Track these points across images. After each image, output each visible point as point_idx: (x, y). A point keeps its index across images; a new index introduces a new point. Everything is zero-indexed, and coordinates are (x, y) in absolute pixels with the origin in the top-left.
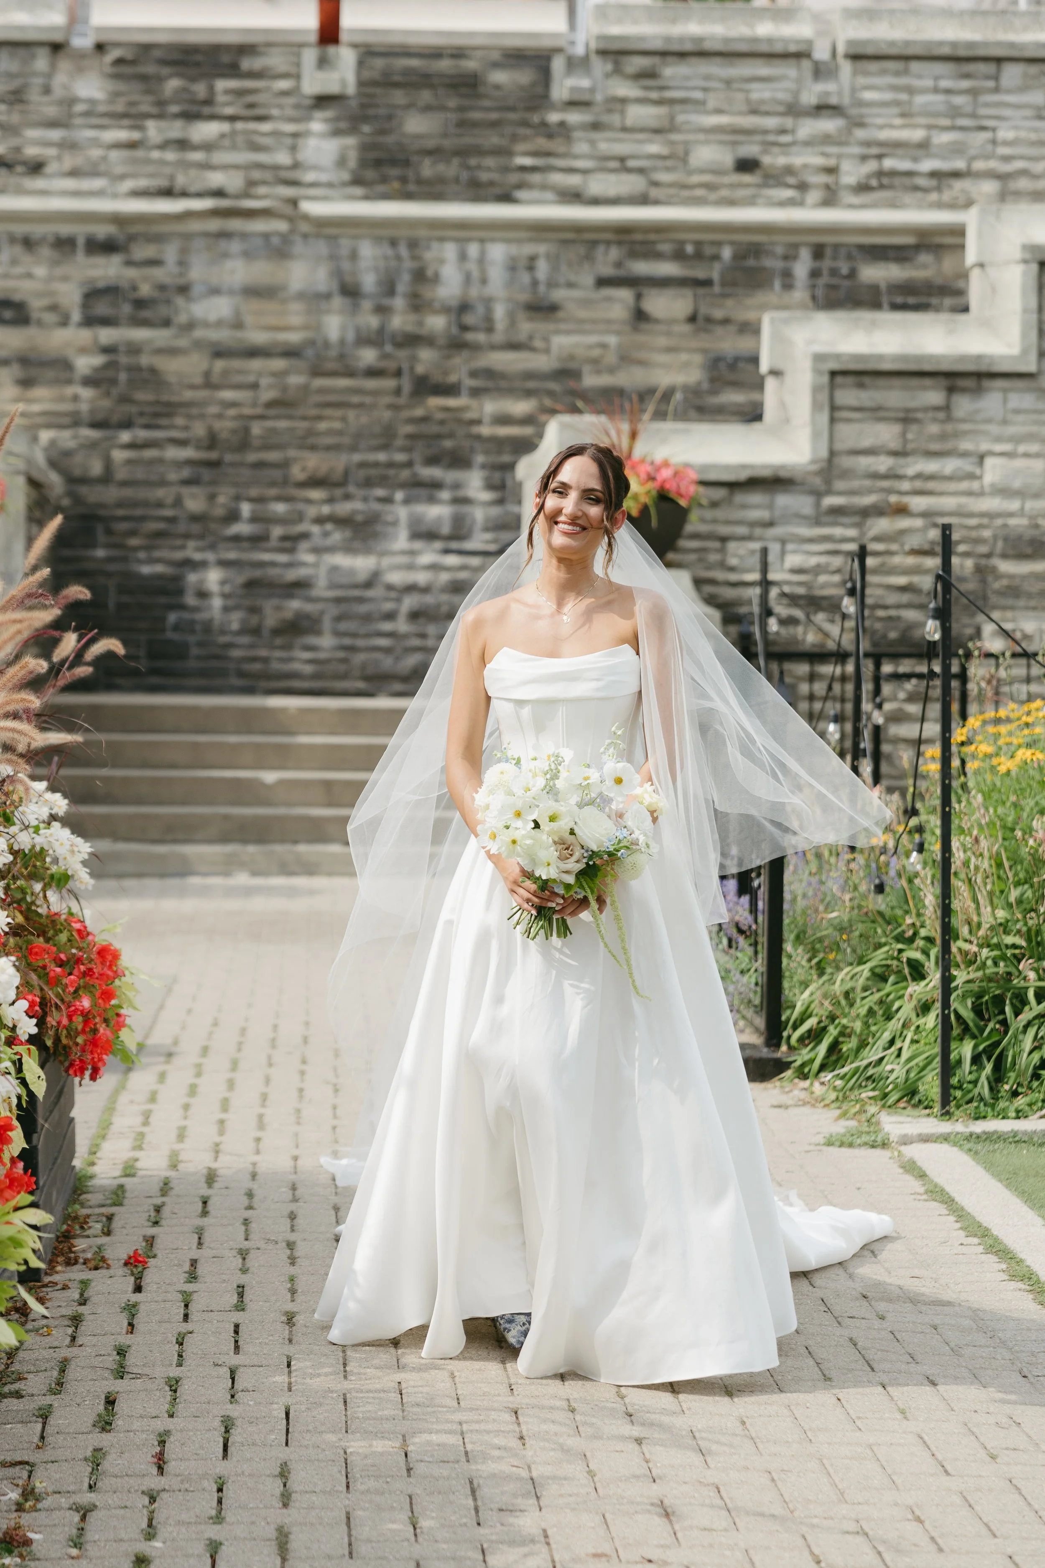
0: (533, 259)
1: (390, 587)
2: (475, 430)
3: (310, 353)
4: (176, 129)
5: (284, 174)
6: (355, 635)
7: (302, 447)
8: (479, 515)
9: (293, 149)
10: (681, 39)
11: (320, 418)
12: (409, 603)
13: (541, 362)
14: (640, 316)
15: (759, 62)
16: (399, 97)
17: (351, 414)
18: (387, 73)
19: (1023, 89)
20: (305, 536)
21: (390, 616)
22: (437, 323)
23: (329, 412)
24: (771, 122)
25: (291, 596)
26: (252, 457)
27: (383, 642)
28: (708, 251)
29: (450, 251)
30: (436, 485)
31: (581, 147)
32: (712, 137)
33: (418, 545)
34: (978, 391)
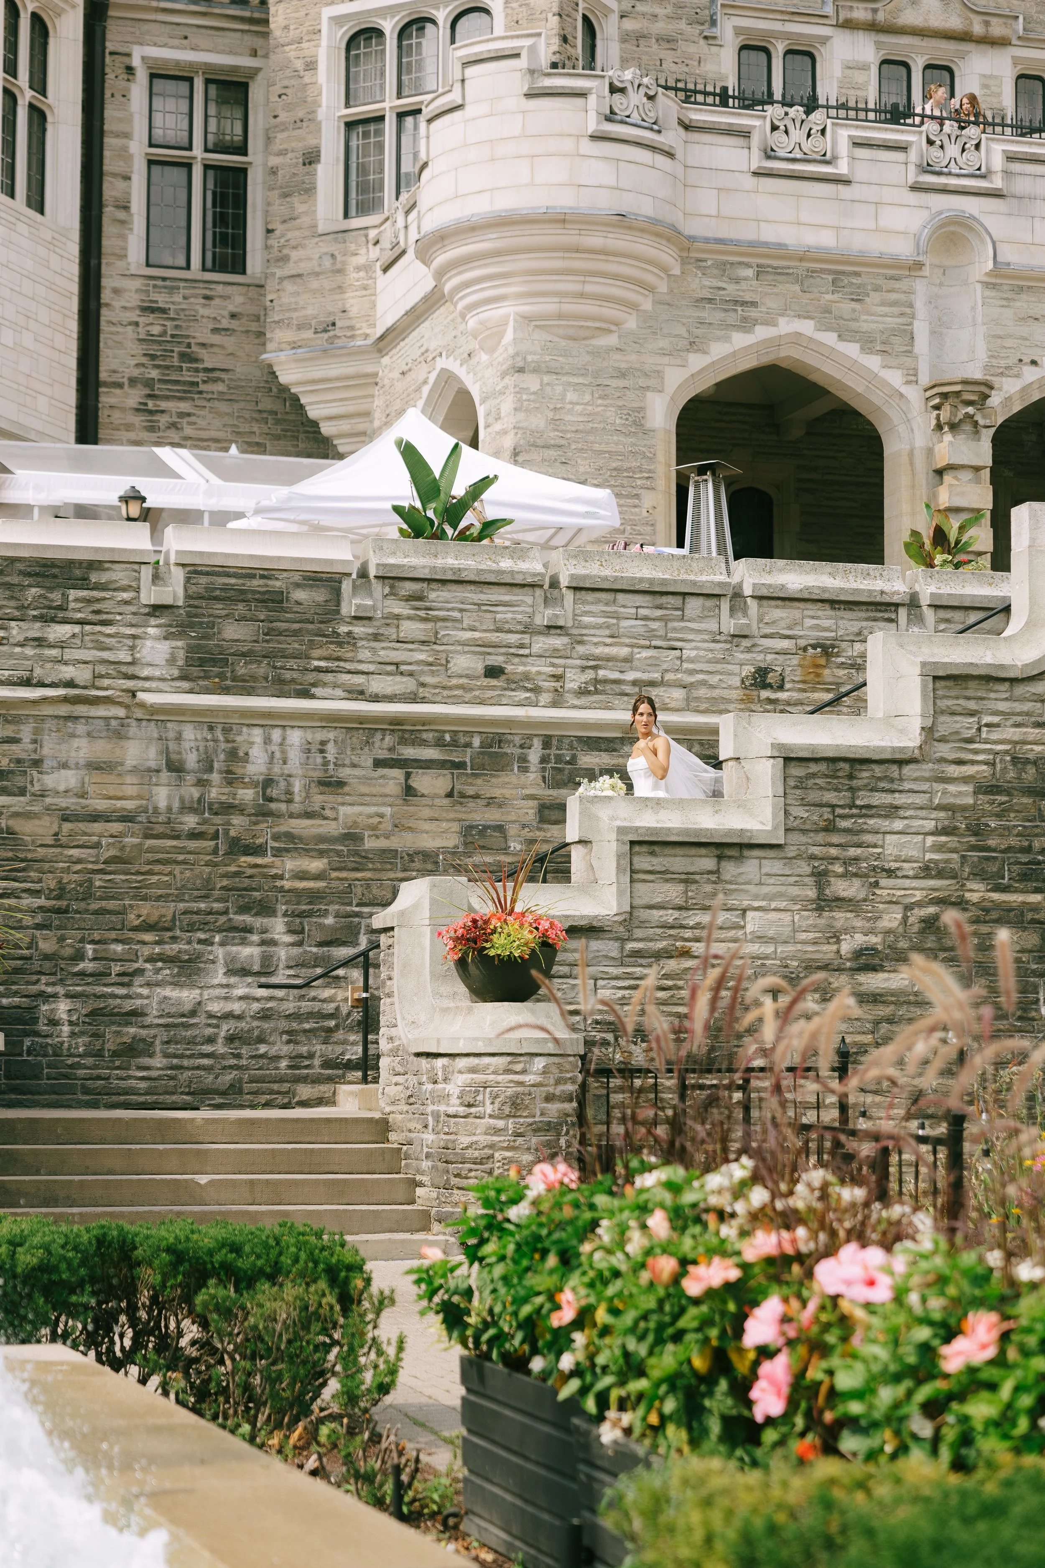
0: (323, 743)
1: (210, 1016)
2: (279, 883)
3: (142, 818)
4: (35, 630)
5: (124, 669)
6: (182, 1056)
7: (135, 897)
8: (282, 953)
9: (132, 648)
10: (444, 570)
11: (150, 873)
12: (226, 1028)
13: (331, 828)
14: (409, 791)
15: (503, 590)
16: (218, 609)
17: (177, 869)
18: (210, 589)
19: (701, 618)
20: (140, 972)
21: (211, 1040)
22: (247, 795)
23: (158, 868)
24: (513, 638)
25: (128, 1024)
26: (95, 906)
27: (205, 1062)
28: (462, 740)
29: (257, 735)
30: (249, 930)
31: (364, 654)
32: (467, 649)
33: (233, 980)
34: (740, 858)
